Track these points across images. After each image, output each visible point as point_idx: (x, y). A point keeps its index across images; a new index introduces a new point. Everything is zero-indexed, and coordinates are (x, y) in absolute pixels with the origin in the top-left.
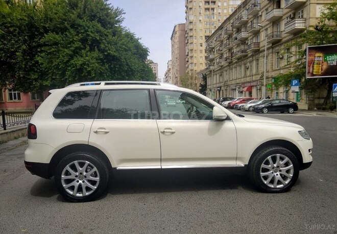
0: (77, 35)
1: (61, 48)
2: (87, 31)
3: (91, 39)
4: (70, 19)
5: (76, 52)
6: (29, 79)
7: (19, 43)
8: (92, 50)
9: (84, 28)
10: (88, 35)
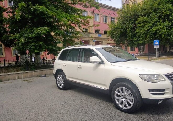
0: (157, 14)
1: (146, 24)
2: (162, 11)
3: (164, 15)
4: (153, 7)
5: (155, 24)
6: (133, 41)
7: (129, 25)
8: (164, 21)
9: (161, 10)
10: (163, 13)
